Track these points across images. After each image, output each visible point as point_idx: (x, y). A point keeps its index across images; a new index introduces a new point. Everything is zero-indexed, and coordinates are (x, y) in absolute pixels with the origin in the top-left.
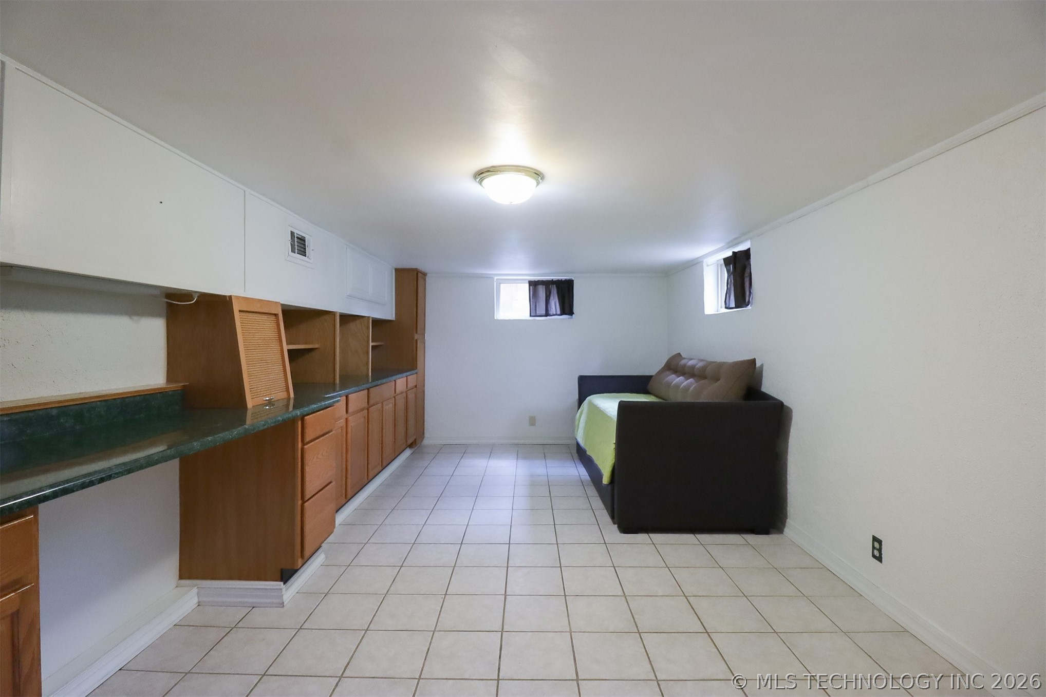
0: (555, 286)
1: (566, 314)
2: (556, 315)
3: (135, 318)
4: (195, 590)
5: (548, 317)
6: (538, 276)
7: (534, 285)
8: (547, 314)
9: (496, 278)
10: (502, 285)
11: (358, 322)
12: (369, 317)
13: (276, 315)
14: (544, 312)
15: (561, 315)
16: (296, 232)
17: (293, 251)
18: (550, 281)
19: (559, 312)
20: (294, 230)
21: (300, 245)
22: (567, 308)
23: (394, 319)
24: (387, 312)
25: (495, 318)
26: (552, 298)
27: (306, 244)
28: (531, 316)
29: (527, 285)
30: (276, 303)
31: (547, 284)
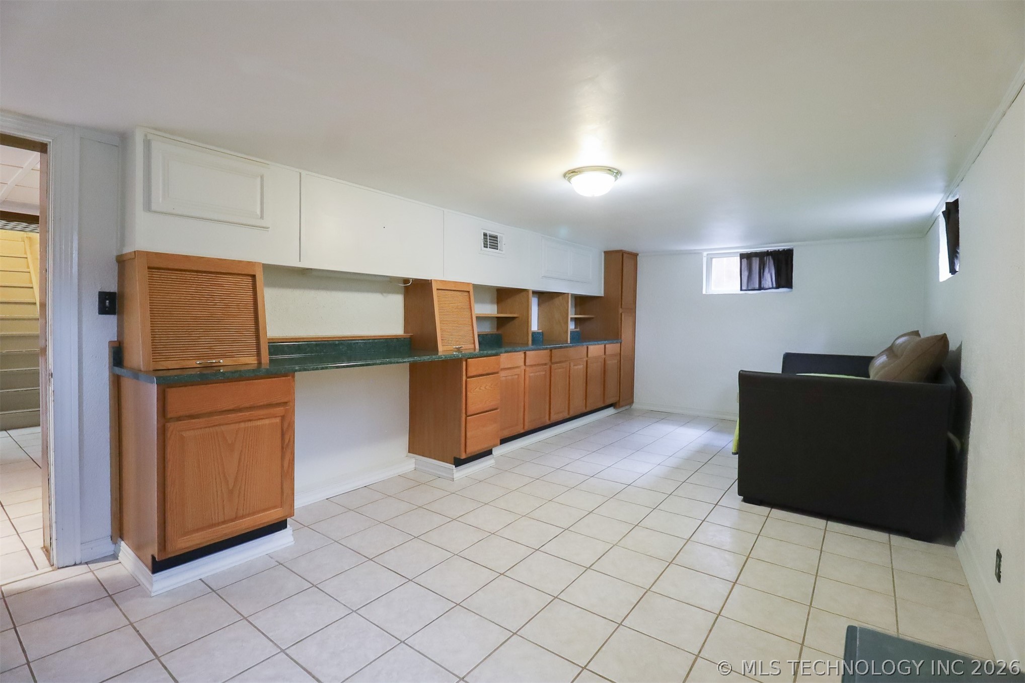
0: (770, 257)
1: (783, 287)
2: (772, 288)
3: (385, 294)
4: (414, 460)
5: (762, 291)
6: (747, 248)
7: (742, 256)
8: (760, 288)
9: (705, 254)
10: (714, 260)
11: (560, 297)
12: (568, 294)
13: (469, 292)
14: (757, 286)
15: (777, 287)
16: (488, 233)
17: (486, 246)
18: (765, 252)
19: (774, 286)
20: (486, 232)
21: (491, 241)
22: (784, 279)
23: (603, 295)
24: (594, 287)
25: (704, 292)
26: (767, 270)
27: (498, 241)
28: (741, 290)
29: (738, 258)
30: (468, 283)
31: (762, 256)
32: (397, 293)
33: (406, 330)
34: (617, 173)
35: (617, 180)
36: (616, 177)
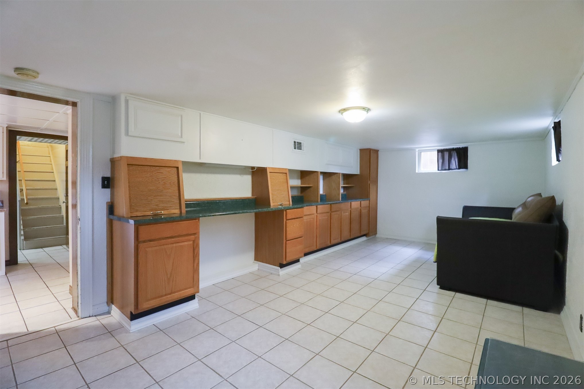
0: (455, 152)
1: (462, 168)
2: (456, 169)
4: (257, 265)
5: (450, 171)
6: (442, 147)
7: (439, 151)
8: (449, 169)
9: (417, 150)
10: (421, 153)
11: (335, 175)
12: (340, 173)
13: (286, 173)
14: (447, 168)
15: (459, 168)
16: (296, 141)
17: (295, 148)
18: (451, 149)
19: (457, 167)
20: (295, 140)
21: (298, 146)
22: (463, 164)
23: (359, 174)
24: (354, 169)
25: (417, 172)
26: (453, 159)
27: (302, 145)
28: (438, 170)
29: (436, 152)
30: (286, 169)
31: (450, 151)
32: (248, 174)
33: (253, 195)
34: (368, 110)
35: (368, 114)
36: (367, 112)
